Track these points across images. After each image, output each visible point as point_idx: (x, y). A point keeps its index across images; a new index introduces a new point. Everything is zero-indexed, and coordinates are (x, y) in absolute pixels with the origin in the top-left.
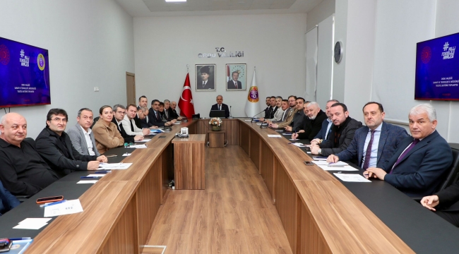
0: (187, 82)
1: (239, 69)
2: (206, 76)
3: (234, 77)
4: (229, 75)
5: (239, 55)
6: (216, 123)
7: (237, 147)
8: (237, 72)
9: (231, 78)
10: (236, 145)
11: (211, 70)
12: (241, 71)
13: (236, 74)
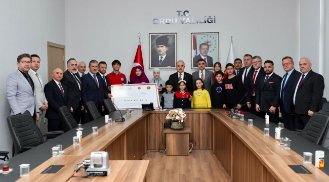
0: (139, 57)
1: (209, 39)
2: (163, 49)
3: (203, 51)
4: (195, 48)
5: (209, 21)
6: (177, 118)
7: (209, 154)
8: (206, 44)
9: (199, 53)
10: (207, 148)
11: (170, 42)
12: (213, 42)
13: (205, 47)
